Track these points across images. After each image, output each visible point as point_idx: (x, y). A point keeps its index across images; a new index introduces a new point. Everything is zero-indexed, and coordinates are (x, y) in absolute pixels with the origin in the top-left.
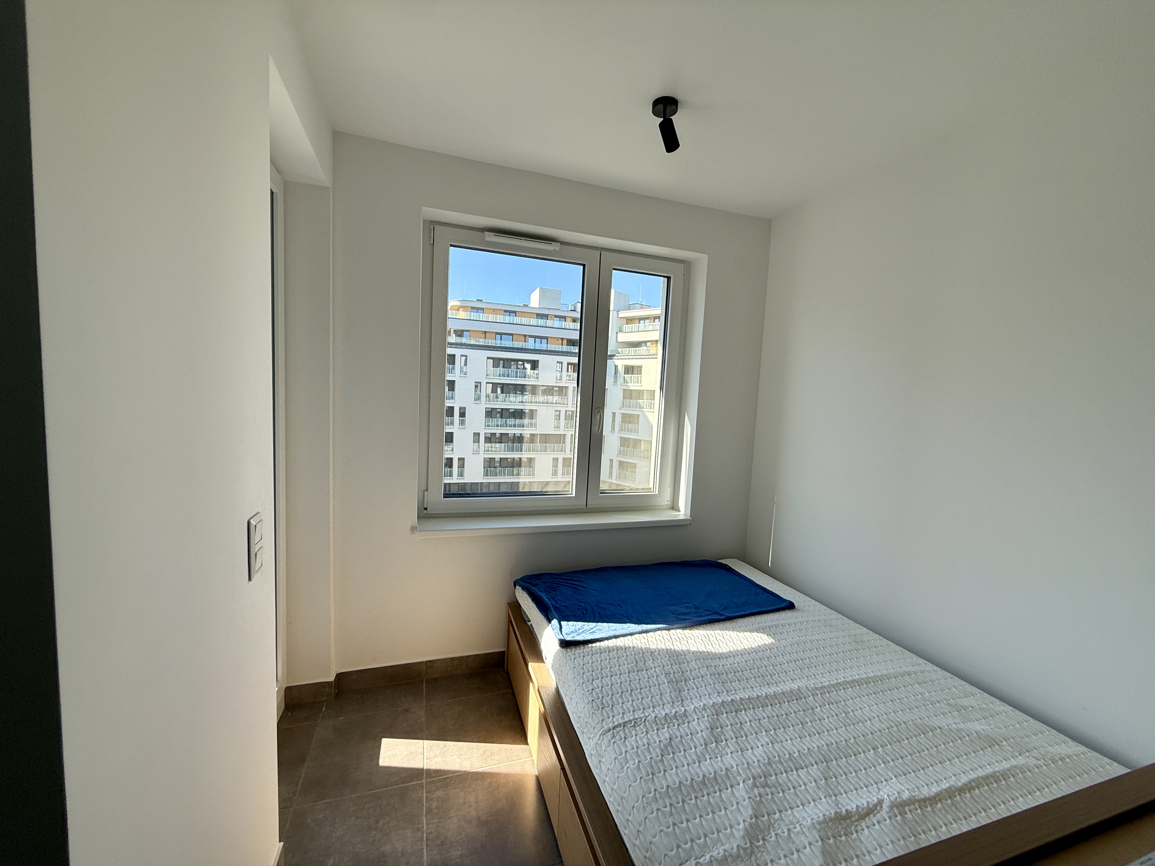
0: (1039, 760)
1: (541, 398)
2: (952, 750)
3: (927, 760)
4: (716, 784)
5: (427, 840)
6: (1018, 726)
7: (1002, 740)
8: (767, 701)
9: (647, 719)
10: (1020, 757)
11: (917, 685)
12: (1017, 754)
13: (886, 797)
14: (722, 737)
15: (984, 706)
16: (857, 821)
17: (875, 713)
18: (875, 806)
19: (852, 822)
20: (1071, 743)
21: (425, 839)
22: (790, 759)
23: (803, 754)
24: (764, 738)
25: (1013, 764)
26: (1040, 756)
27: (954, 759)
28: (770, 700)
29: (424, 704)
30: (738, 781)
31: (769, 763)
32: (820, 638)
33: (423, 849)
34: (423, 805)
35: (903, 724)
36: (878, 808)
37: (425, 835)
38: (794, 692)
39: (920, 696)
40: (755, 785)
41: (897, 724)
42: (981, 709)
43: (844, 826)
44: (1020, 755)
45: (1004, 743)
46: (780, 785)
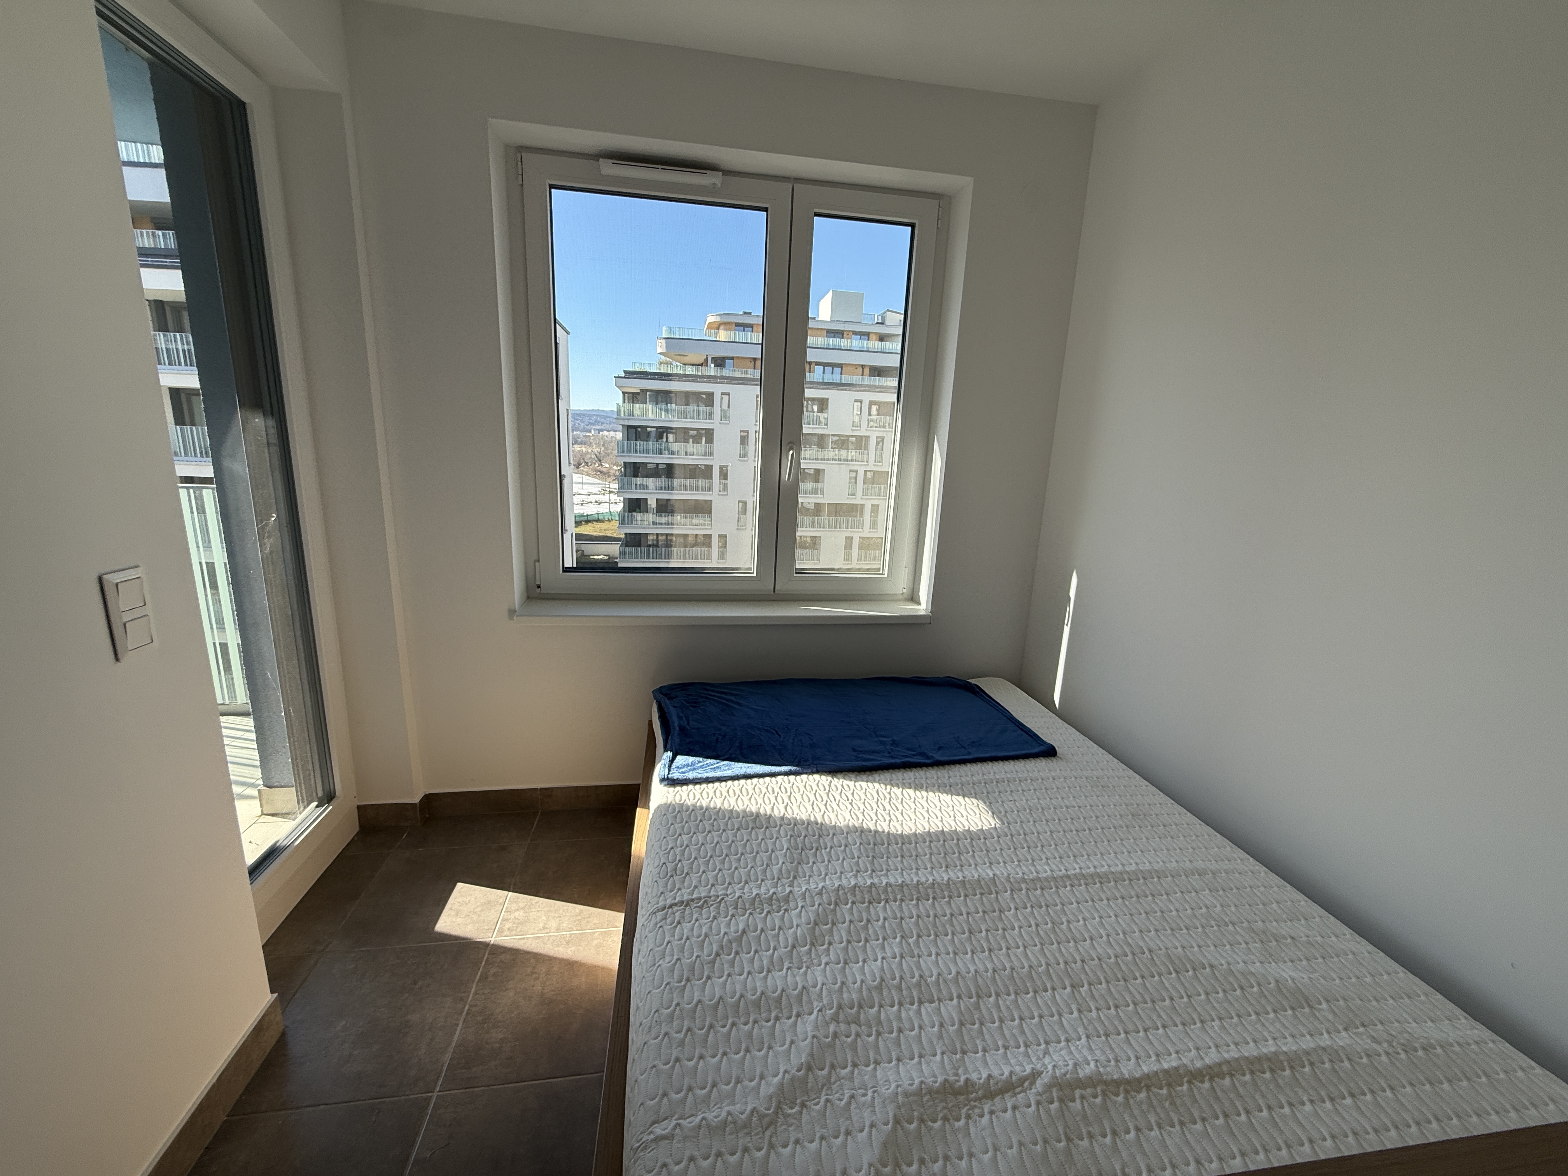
0: (1379, 1043)
1: (831, 453)
2: (1216, 1005)
3: (1160, 1016)
4: (776, 1008)
5: (468, 1014)
6: (1369, 979)
7: (1321, 999)
8: (930, 891)
9: (725, 899)
10: (1344, 1034)
11: (1207, 891)
12: (1340, 1028)
13: (1050, 1067)
14: (827, 937)
15: (1319, 939)
16: (979, 1099)
17: (1106, 929)
18: (1022, 1081)
19: (969, 1100)
20: (1463, 1021)
21: (465, 1013)
22: (918, 985)
23: (945, 981)
24: (894, 946)
25: (1322, 1044)
26: (1385, 1036)
27: (1213, 1020)
28: (937, 890)
29: (529, 842)
30: (813, 1007)
31: (879, 988)
32: (1074, 804)
33: (458, 1024)
34: (479, 969)
35: (1147, 952)
36: (1026, 1084)
37: (467, 1007)
38: (982, 883)
39: (1204, 910)
40: (835, 1019)
41: (1137, 950)
42: (1309, 943)
43: (950, 1105)
44: (1346, 1029)
45: (1324, 1006)
46: (879, 1023)
